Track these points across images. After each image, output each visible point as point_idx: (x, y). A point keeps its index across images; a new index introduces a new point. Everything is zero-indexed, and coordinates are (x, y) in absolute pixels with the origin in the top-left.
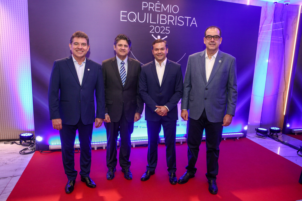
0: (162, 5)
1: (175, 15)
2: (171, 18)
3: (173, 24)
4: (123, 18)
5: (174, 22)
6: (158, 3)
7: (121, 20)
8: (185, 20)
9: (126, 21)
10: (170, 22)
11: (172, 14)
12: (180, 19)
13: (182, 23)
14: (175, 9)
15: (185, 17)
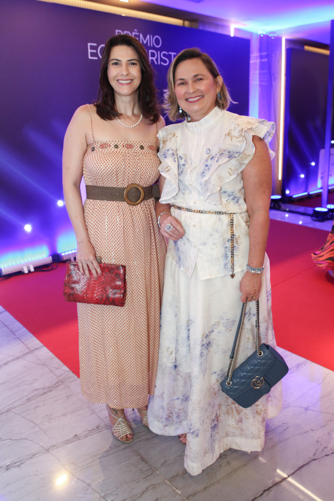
0: (141, 35)
1: (157, 50)
2: (153, 55)
3: (156, 63)
4: (92, 54)
5: (157, 60)
6: (136, 32)
7: (90, 57)
8: (169, 57)
9: (96, 58)
10: (152, 60)
11: (154, 48)
12: (164, 55)
13: (165, 62)
14: (157, 41)
15: (170, 53)
